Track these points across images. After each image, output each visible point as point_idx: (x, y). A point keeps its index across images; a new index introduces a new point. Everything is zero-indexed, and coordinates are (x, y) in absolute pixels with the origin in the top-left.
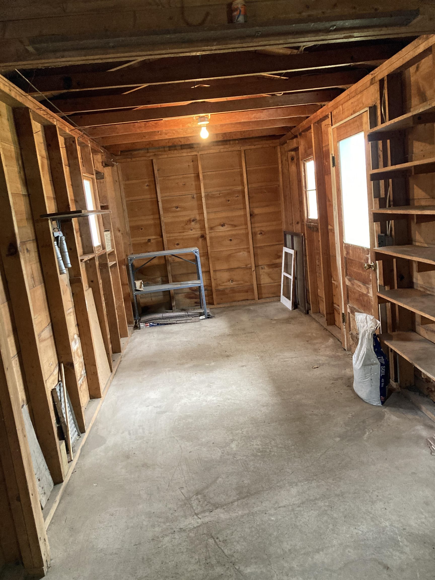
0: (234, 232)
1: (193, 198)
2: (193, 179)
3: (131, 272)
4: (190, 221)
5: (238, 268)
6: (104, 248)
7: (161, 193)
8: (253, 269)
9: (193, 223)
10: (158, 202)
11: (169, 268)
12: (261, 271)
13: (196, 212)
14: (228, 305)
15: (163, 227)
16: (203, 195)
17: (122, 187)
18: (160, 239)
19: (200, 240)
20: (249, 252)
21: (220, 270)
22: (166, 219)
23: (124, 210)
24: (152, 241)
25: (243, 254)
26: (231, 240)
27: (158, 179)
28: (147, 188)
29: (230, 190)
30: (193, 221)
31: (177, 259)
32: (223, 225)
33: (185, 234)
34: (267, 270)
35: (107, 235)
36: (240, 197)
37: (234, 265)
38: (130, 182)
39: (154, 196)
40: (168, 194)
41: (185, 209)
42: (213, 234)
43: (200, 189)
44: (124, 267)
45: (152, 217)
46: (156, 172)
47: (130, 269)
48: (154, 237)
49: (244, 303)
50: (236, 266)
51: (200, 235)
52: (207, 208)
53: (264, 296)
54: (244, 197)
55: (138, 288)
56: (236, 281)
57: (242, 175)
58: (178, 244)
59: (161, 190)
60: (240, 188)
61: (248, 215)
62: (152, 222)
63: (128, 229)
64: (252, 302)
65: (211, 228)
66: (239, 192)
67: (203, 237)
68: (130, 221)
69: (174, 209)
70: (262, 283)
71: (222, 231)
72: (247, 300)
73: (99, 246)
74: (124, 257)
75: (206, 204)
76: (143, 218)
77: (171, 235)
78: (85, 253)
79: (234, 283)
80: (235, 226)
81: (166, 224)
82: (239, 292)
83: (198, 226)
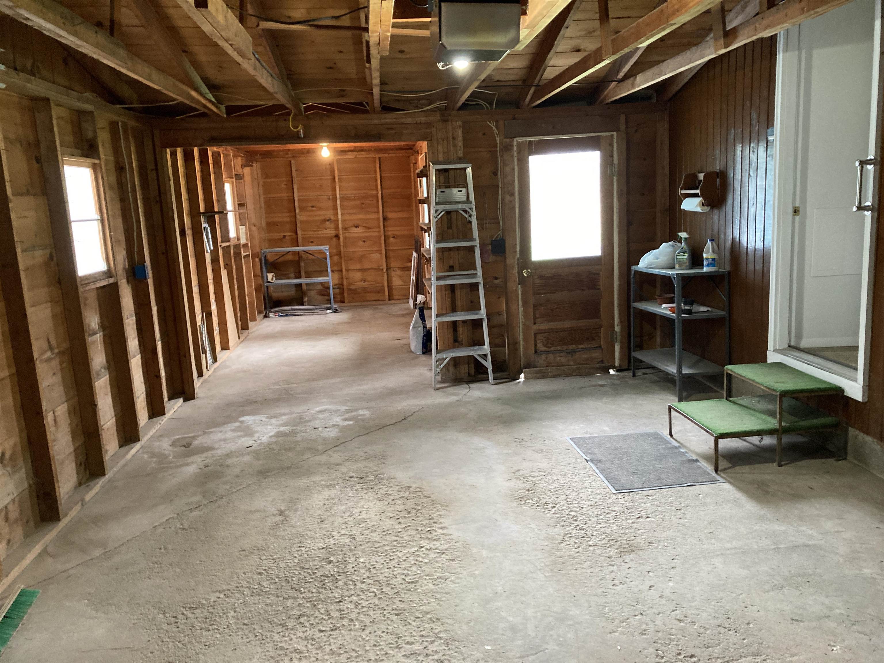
0: (367, 234)
1: (329, 199)
2: (329, 181)
3: (263, 264)
4: (325, 221)
5: (370, 269)
6: (238, 239)
7: (298, 192)
8: (385, 270)
9: (328, 223)
10: (294, 200)
11: (302, 264)
12: (393, 274)
13: (332, 212)
14: (359, 304)
15: (299, 225)
16: (338, 196)
17: (261, 184)
18: (295, 236)
19: (334, 239)
20: (381, 254)
21: (352, 270)
22: (301, 217)
23: (261, 207)
24: (287, 238)
25: (375, 256)
26: (364, 241)
27: (296, 179)
28: (285, 186)
29: (364, 193)
30: (328, 220)
31: (311, 257)
32: (357, 227)
33: (320, 232)
34: (399, 272)
35: (243, 229)
36: (374, 202)
37: (366, 266)
38: (268, 180)
39: (291, 194)
40: (304, 194)
41: (320, 209)
42: (347, 235)
43: (335, 191)
44: (257, 260)
45: (288, 214)
46: (294, 173)
47: (263, 262)
48: (289, 234)
49: (374, 303)
50: (369, 267)
51: (334, 234)
52: (341, 209)
53: (395, 297)
54: (378, 201)
55: (269, 280)
56: (368, 281)
57: (376, 180)
58: (312, 242)
59: (298, 189)
60: (374, 192)
61: (381, 219)
62: (288, 219)
63: (264, 224)
64: (382, 302)
65: (345, 229)
66: (372, 196)
67: (337, 236)
68: (266, 217)
69: (310, 208)
70: (393, 284)
71: (355, 232)
72: (379, 300)
73: (235, 238)
74: (258, 250)
75: (341, 205)
76: (280, 215)
77: (306, 233)
78: (222, 242)
79: (366, 283)
80: (369, 228)
81: (302, 222)
82: (371, 292)
83: (332, 225)
